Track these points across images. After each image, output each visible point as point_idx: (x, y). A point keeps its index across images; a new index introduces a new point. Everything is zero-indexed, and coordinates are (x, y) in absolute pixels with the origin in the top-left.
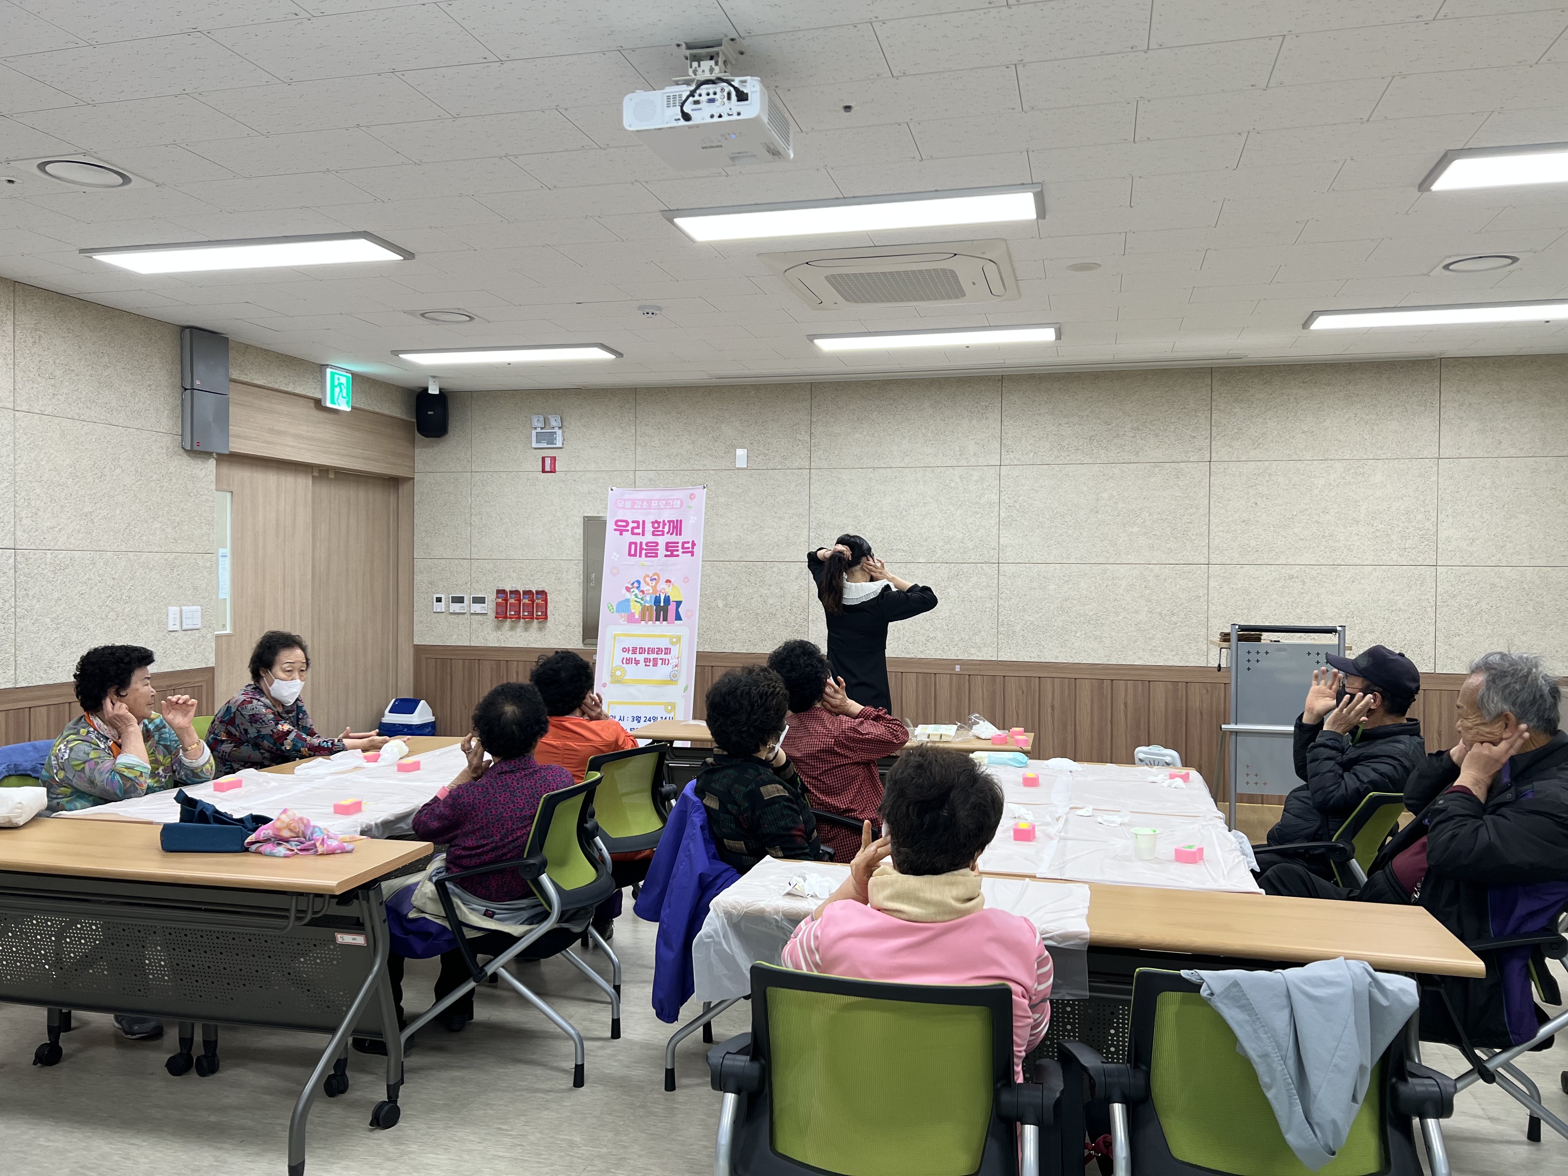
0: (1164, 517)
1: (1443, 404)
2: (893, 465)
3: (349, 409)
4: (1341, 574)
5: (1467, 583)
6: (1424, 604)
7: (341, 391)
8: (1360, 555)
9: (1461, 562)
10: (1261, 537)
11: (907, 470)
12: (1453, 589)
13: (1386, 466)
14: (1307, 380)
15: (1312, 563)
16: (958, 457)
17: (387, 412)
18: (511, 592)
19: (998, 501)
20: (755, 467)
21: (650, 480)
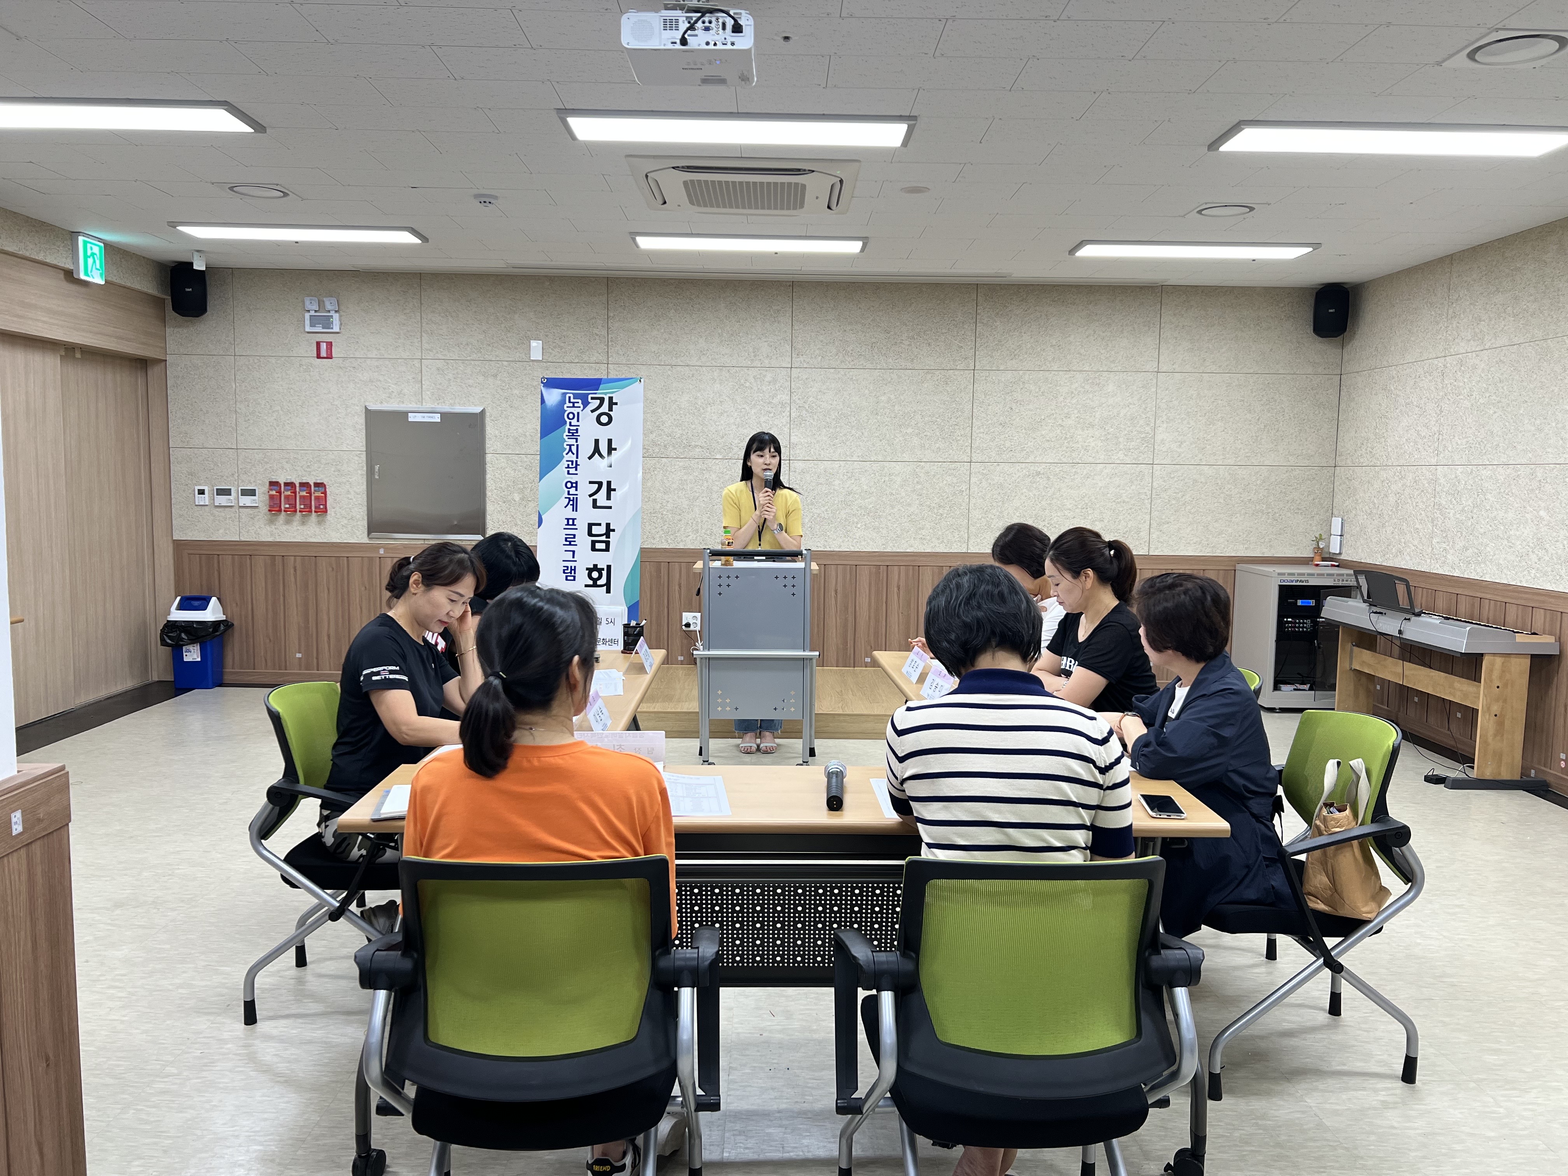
0: (934, 419)
1: (1163, 325)
2: (690, 363)
3: (103, 283)
4: (1079, 471)
5: (1176, 479)
6: (1143, 497)
7: (94, 262)
8: (1094, 455)
9: (1172, 461)
10: (1015, 438)
11: (704, 369)
12: (1165, 484)
13: (1117, 377)
14: (1056, 299)
15: (1056, 461)
16: (753, 358)
17: (137, 286)
18: (286, 484)
19: (789, 402)
20: (550, 359)
21: (438, 369)
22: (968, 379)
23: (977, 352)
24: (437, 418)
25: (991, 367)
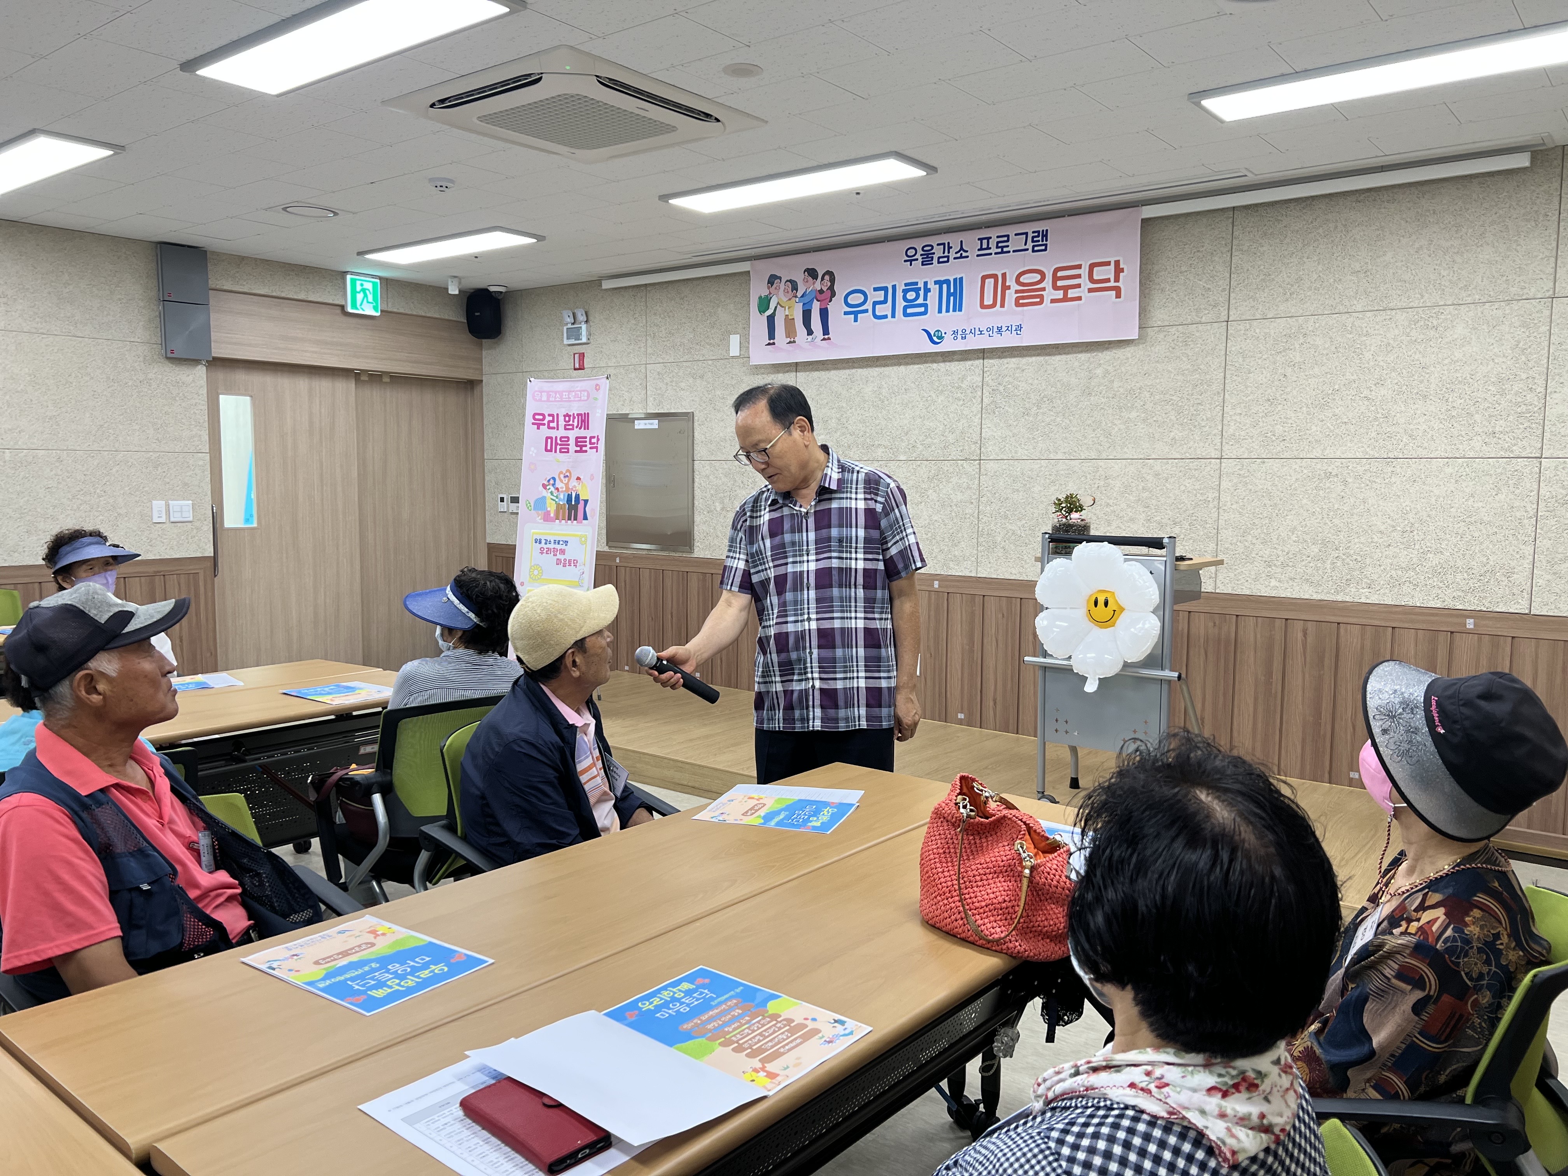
10: (1290, 421)
15: (1358, 455)
21: (658, 373)
22: (1218, 335)
23: (1232, 295)
24: (655, 424)
25: (1254, 315)
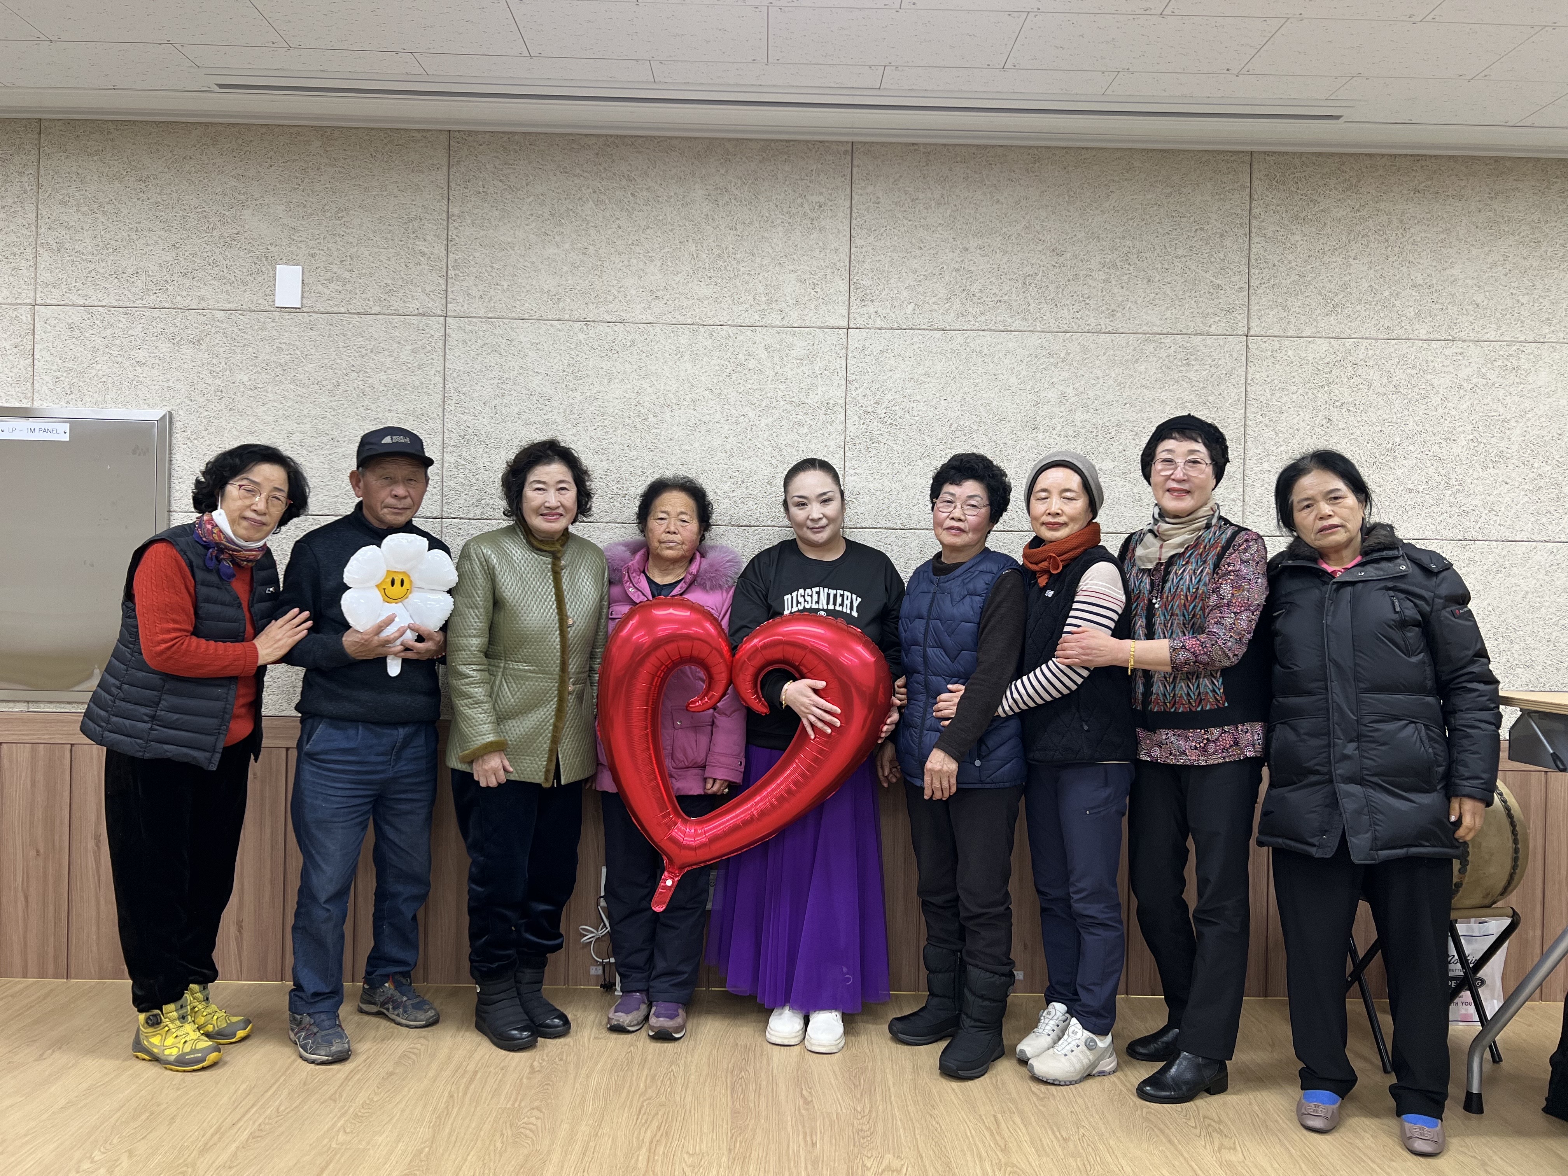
2: (628, 317)
8: (1509, 522)
11: (658, 328)
13: (1556, 356)
14: (1422, 187)
16: (764, 306)
19: (842, 401)
20: (319, 307)
21: (71, 327)
22: (1235, 355)
23: (1252, 298)
24: (62, 433)
25: (1285, 330)
